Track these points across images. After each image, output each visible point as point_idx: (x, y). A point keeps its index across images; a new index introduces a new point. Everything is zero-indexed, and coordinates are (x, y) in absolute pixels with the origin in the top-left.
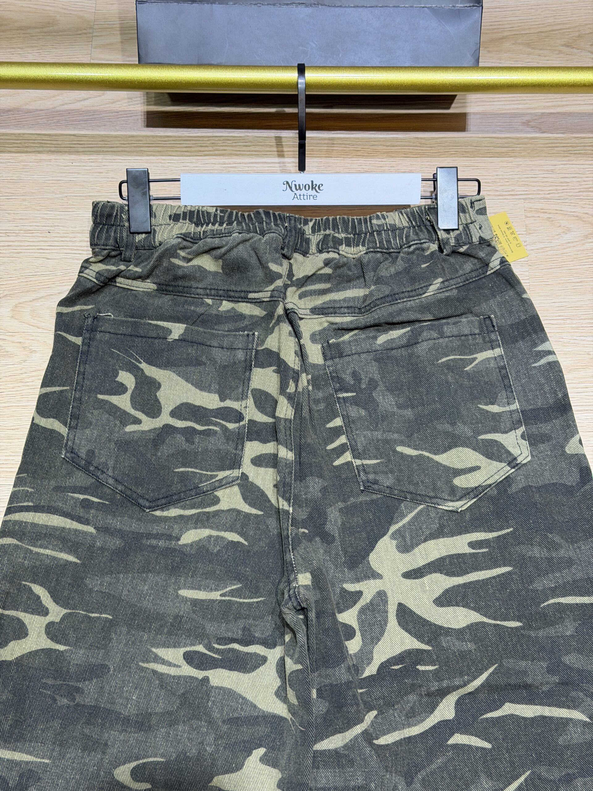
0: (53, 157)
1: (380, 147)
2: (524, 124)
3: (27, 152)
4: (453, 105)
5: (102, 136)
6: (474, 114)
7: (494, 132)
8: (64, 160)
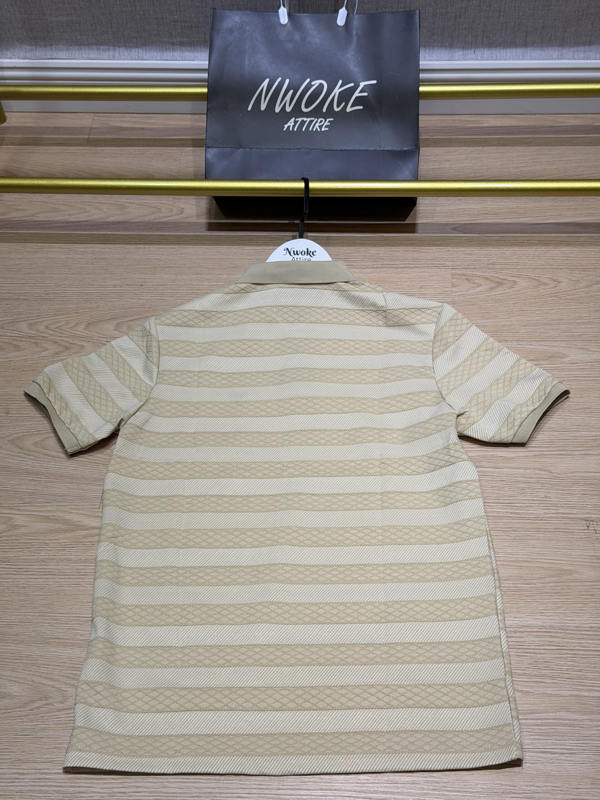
0: (147, 246)
1: (358, 241)
2: (453, 229)
3: (130, 244)
4: (408, 219)
5: (179, 235)
6: (421, 224)
7: (433, 233)
8: (153, 248)
